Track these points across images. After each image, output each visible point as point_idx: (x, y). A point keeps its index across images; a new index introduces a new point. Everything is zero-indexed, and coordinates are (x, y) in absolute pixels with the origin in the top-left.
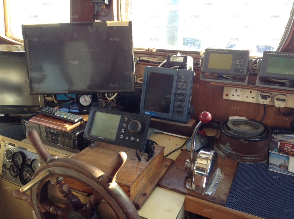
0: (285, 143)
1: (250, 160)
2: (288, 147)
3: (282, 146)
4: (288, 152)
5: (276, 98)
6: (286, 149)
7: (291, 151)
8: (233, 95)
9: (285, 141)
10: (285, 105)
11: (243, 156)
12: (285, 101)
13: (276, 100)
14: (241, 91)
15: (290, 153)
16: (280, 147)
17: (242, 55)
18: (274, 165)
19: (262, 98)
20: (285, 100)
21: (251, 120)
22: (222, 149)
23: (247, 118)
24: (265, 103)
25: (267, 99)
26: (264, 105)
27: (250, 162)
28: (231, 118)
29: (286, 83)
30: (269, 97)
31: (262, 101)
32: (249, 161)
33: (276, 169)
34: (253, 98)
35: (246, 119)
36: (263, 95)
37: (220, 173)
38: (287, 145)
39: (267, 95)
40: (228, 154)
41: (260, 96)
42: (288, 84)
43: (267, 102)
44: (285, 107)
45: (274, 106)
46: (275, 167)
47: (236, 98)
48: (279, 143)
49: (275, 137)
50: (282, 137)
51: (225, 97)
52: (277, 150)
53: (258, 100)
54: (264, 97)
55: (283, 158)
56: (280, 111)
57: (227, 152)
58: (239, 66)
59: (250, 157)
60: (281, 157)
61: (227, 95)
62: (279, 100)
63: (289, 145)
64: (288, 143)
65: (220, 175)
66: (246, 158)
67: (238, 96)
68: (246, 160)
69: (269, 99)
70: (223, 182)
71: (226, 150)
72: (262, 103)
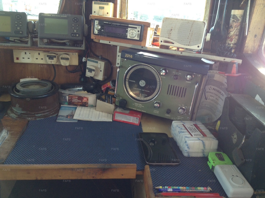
0: (72, 96)
1: (41, 116)
2: (75, 99)
3: (70, 99)
4: (76, 103)
5: (61, 58)
6: (74, 101)
7: (78, 102)
8: (24, 58)
9: (72, 95)
10: (70, 63)
11: (33, 113)
12: (69, 60)
13: (61, 59)
14: (30, 53)
15: (78, 104)
16: (69, 100)
17: (19, 17)
18: (62, 116)
19: (49, 59)
20: (68, 58)
21: (42, 80)
22: (14, 111)
23: (39, 78)
24: (53, 63)
25: (53, 59)
26: (53, 65)
27: (41, 118)
28: (22, 80)
29: (66, 43)
30: (55, 57)
31: (50, 62)
32: (39, 117)
33: (63, 119)
34: (42, 59)
35: (38, 80)
36: (49, 56)
37: (6, 134)
38: (74, 97)
39: (52, 55)
40: (20, 115)
41: (47, 57)
42: (68, 44)
43: (54, 62)
44: (70, 66)
45: (61, 65)
46: (62, 118)
47: (26, 61)
48: (67, 97)
49: (63, 92)
50: (69, 91)
51: (16, 61)
52: (67, 103)
53: (46, 61)
54: (51, 58)
55: (72, 109)
56: (67, 69)
57: (18, 113)
58: (18, 28)
59: (40, 113)
60: (70, 109)
61: (18, 59)
62: (63, 59)
63: (75, 97)
64: (75, 96)
65: (5, 136)
66: (36, 115)
67: (29, 58)
68: (38, 116)
69: (55, 59)
70: (7, 142)
71: (18, 111)
72: (49, 63)
